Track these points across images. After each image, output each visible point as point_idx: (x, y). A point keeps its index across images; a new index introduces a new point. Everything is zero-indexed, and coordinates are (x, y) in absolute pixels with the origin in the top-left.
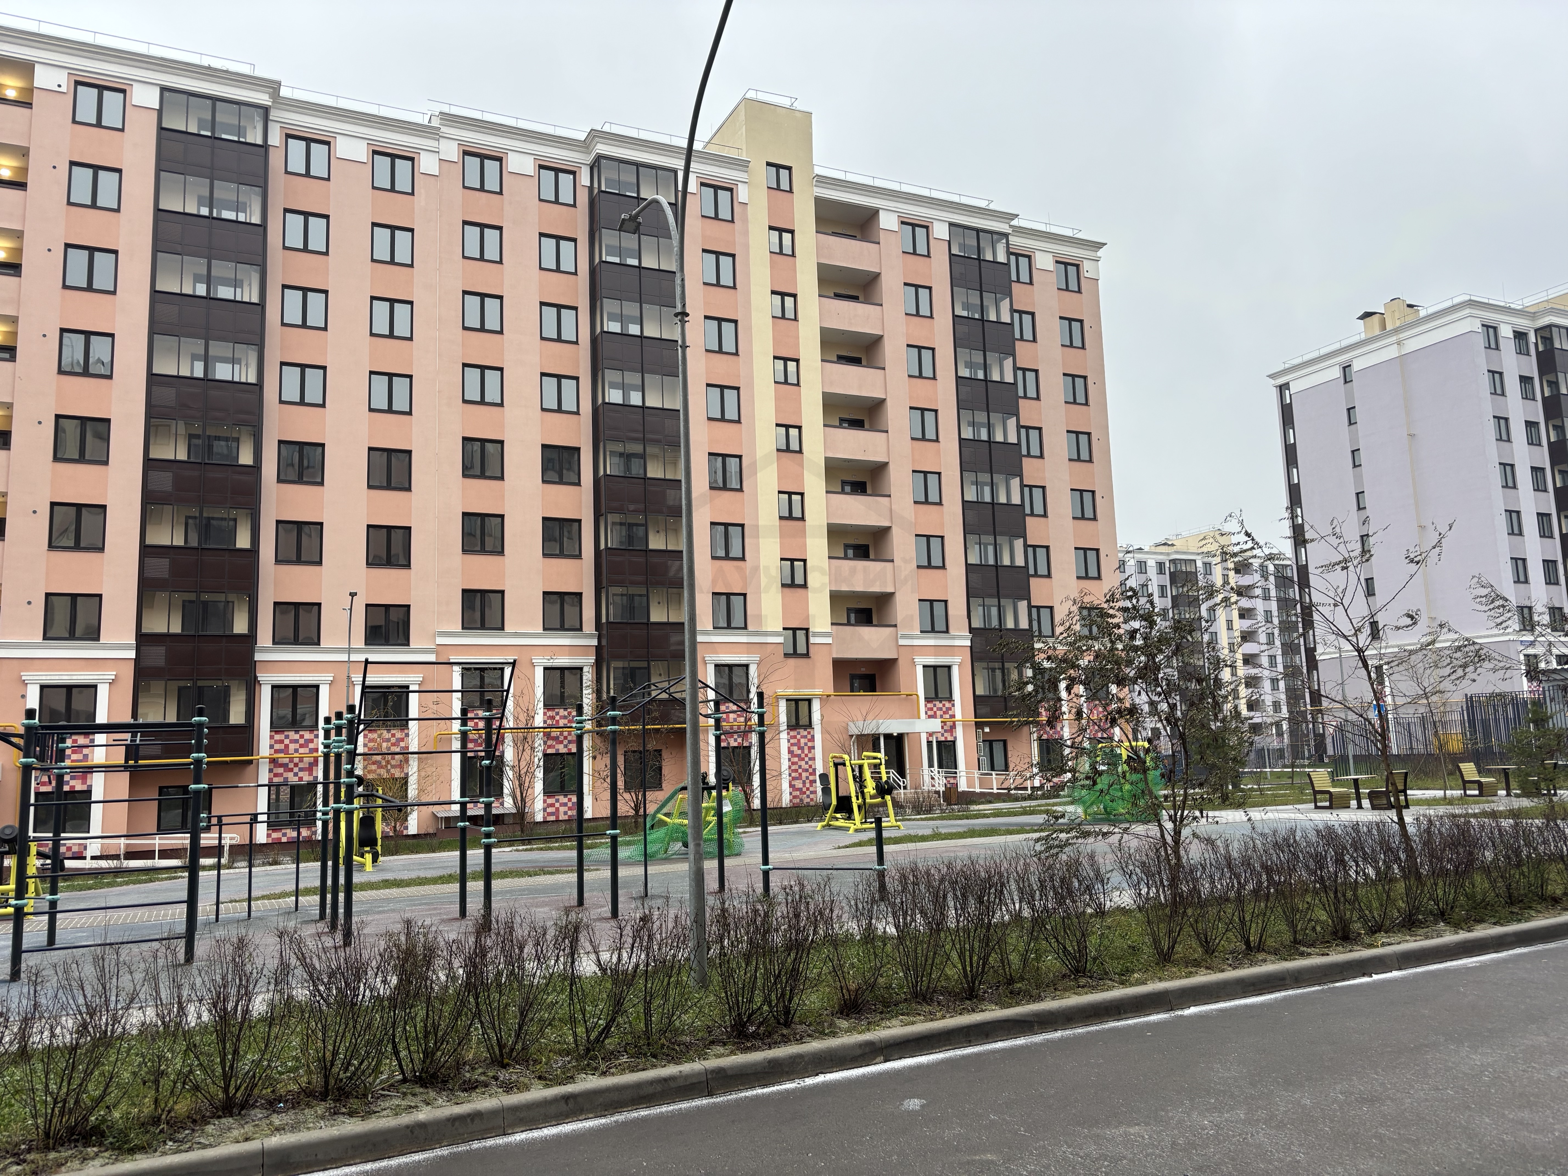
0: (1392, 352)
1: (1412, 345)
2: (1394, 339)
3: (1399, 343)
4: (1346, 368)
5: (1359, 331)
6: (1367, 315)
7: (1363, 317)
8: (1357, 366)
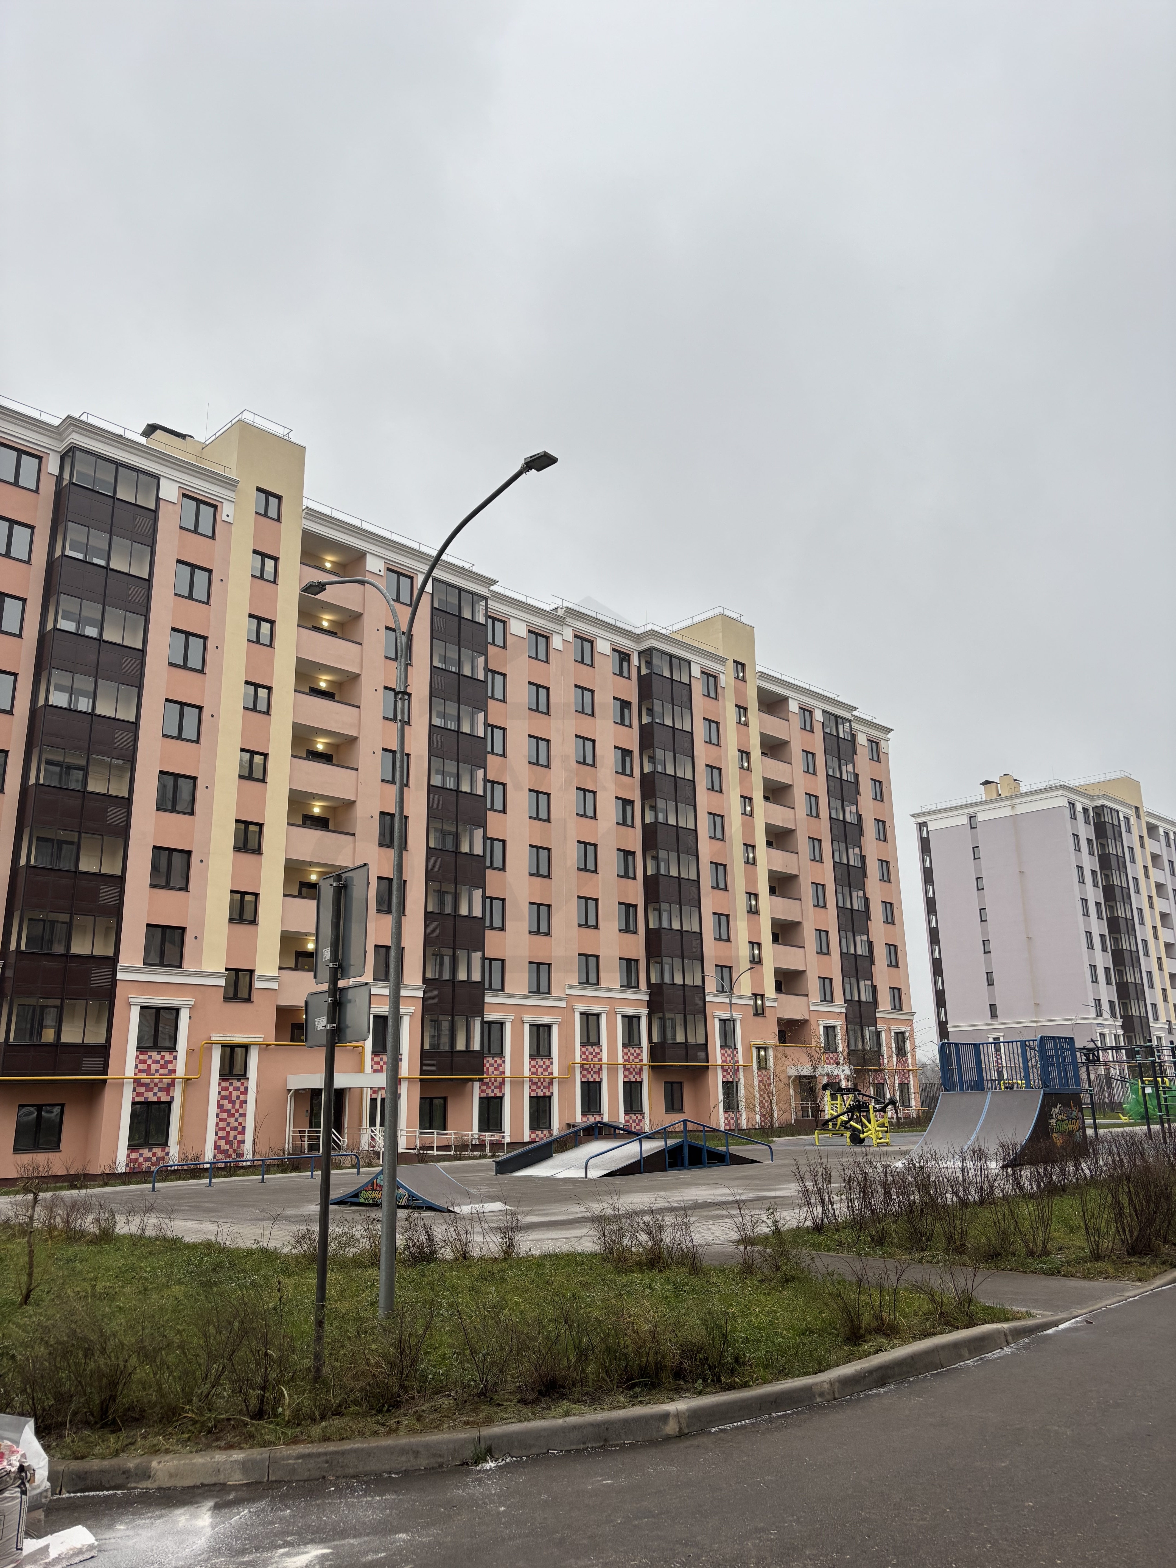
0: (1007, 812)
1: (1021, 809)
2: (1008, 802)
3: (1013, 806)
4: (972, 818)
5: (980, 793)
6: (987, 783)
7: (983, 784)
8: (980, 817)
